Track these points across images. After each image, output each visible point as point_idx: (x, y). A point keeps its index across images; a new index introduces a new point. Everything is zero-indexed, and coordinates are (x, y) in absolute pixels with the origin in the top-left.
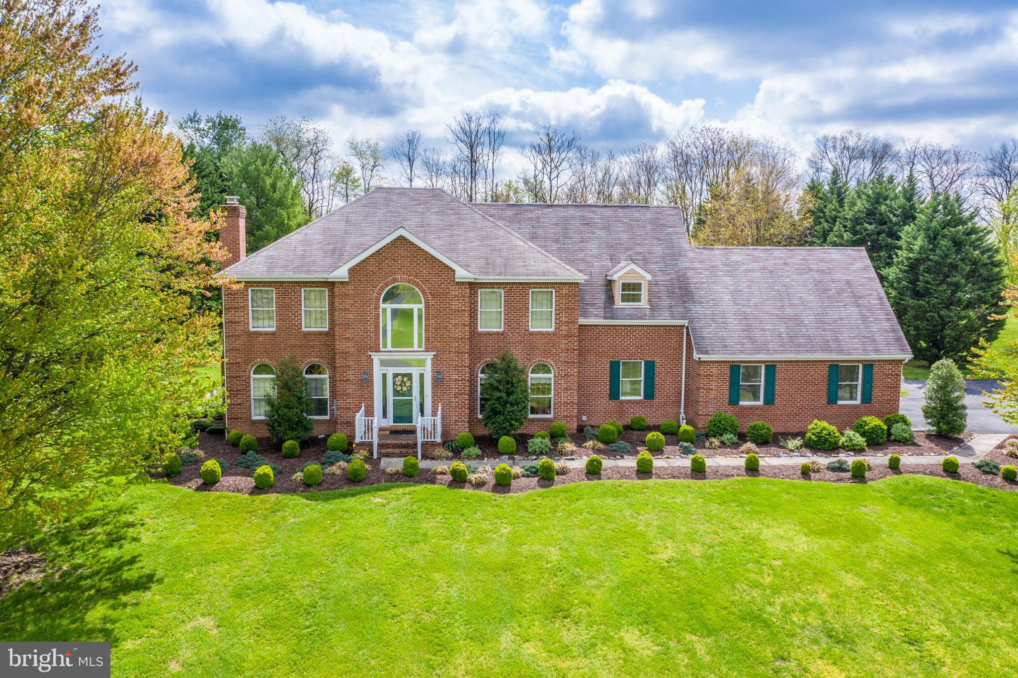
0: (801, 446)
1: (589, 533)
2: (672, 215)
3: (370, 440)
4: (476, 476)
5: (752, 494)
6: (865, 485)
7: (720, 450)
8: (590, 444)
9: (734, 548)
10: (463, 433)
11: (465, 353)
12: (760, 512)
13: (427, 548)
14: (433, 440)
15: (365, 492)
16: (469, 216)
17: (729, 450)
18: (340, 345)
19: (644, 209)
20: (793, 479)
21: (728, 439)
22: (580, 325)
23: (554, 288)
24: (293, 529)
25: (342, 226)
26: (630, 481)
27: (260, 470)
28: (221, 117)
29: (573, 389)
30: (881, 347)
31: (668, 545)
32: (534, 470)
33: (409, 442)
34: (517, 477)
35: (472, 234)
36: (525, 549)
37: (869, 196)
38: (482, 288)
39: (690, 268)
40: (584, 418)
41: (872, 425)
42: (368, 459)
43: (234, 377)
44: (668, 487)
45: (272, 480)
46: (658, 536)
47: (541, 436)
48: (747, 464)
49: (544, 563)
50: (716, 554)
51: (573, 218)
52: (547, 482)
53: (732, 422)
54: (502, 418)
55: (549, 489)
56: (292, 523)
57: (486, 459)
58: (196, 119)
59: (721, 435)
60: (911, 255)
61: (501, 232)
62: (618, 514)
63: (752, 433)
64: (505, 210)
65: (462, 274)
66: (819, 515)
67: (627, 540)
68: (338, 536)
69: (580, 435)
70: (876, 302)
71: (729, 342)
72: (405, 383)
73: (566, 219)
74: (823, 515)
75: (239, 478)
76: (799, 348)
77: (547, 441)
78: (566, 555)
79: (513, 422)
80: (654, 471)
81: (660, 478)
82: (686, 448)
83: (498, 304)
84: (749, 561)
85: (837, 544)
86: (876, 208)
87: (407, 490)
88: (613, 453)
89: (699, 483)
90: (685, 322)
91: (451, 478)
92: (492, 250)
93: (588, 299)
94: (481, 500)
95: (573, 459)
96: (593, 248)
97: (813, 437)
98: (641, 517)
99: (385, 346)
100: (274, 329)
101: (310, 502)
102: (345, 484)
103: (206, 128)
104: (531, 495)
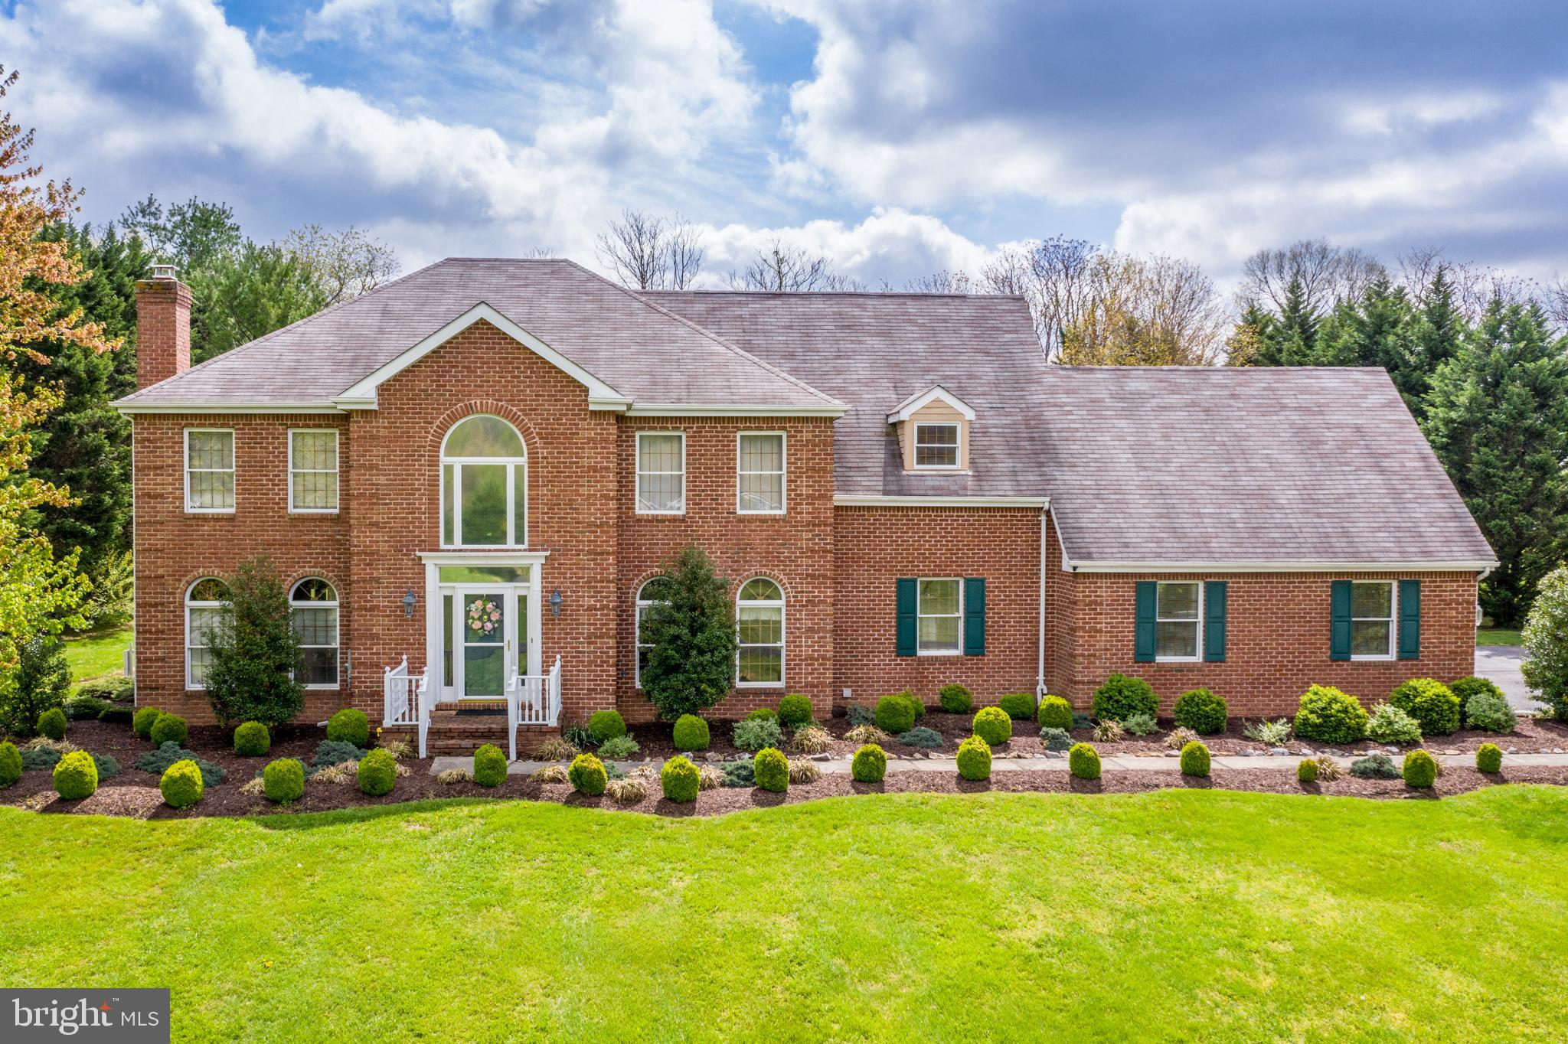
0: (1289, 736)
1: (861, 888)
2: (1010, 311)
3: (414, 722)
4: (625, 782)
5: (1203, 818)
6: (1435, 802)
7: (1125, 744)
8: (859, 731)
9: (1182, 918)
10: (603, 710)
11: (608, 554)
12: (1225, 851)
13: (507, 916)
14: (541, 722)
15: (387, 814)
16: (620, 305)
17: (1142, 743)
18: (360, 538)
19: (957, 301)
20: (1283, 792)
21: (1138, 724)
22: (837, 508)
23: (784, 428)
24: (221, 880)
25: (374, 319)
26: (945, 795)
27: (173, 771)
28: (196, 207)
29: (824, 630)
30: (1435, 545)
31: (1035, 912)
32: (744, 773)
33: (494, 726)
34: (707, 786)
35: (624, 334)
36: (719, 921)
37: (1361, 323)
38: (643, 429)
39: (1049, 404)
40: (847, 693)
41: (1429, 694)
42: (409, 758)
43: (151, 605)
44: (1024, 805)
45: (199, 789)
46: (1012, 894)
47: (759, 717)
48: (1185, 764)
49: (763, 948)
50: (1143, 931)
51: (821, 316)
52: (771, 796)
53: (1144, 693)
54: (681, 677)
55: (775, 809)
56: (223, 871)
57: (648, 759)
58: (153, 210)
59: (1124, 718)
60: (1453, 415)
61: (682, 331)
62: (922, 853)
63: (1188, 712)
64: (691, 302)
65: (601, 395)
66: (1355, 856)
67: (947, 902)
68: (317, 893)
69: (840, 720)
70: (1417, 464)
71: (1131, 537)
72: (489, 615)
73: (806, 317)
74: (1361, 856)
75: (135, 789)
76: (1272, 548)
77: (772, 725)
78: (812, 931)
79: (703, 686)
80: (993, 778)
81: (1008, 789)
82: (1054, 738)
83: (675, 463)
84: (1218, 944)
85: (1408, 910)
86: (1377, 343)
87: (479, 809)
88: (907, 749)
89: (1089, 798)
90: (1044, 502)
91: (571, 788)
92: (663, 360)
93: (852, 458)
94: (635, 826)
95: (826, 759)
96: (860, 368)
97: (1313, 718)
98: (972, 859)
99: (449, 538)
100: (232, 511)
101: (270, 831)
102: (352, 800)
103: (169, 226)
104: (738, 819)
